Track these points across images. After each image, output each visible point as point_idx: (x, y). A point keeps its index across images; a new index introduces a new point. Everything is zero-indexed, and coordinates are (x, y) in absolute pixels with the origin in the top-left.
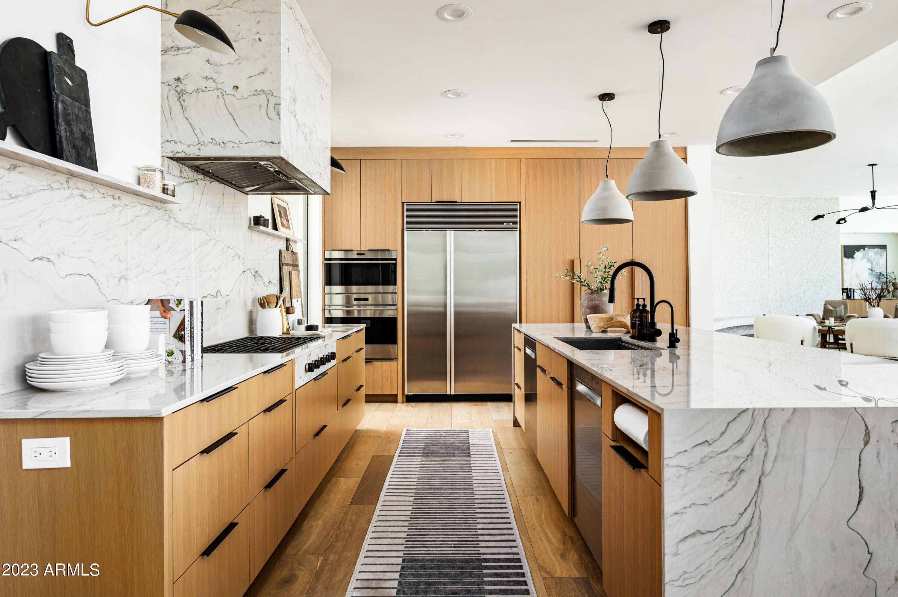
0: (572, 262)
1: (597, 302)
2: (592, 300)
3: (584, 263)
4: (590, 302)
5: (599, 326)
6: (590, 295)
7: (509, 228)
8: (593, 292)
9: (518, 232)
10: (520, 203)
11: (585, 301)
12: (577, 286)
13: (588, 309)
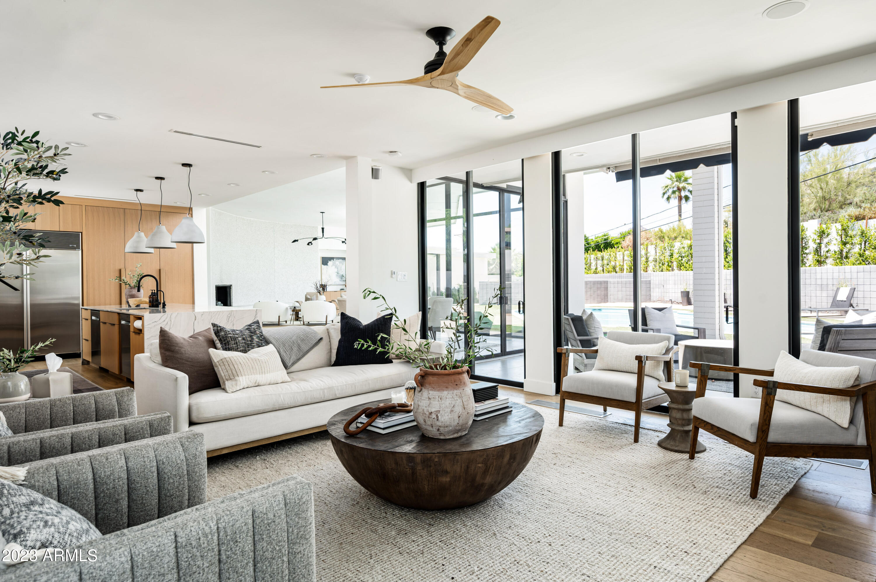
0: (120, 270)
3: (128, 272)
6: (129, 290)
7: (73, 248)
8: (132, 288)
9: (80, 251)
10: (82, 233)
12: (123, 285)
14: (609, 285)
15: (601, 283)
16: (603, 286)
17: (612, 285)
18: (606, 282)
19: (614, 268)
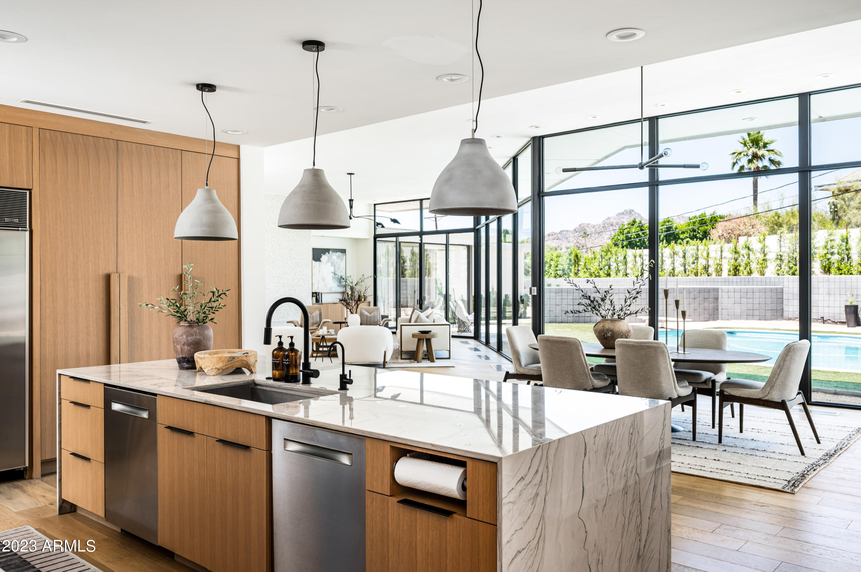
0: (108, 278)
1: (198, 337)
2: (192, 335)
4: (189, 338)
5: (216, 368)
6: (189, 329)
7: (14, 227)
8: (191, 324)
9: (27, 233)
10: (30, 190)
11: (182, 336)
13: (187, 345)
14: (720, 294)
15: (709, 291)
16: (712, 295)
17: (725, 295)
18: (716, 290)
19: (706, 268)
